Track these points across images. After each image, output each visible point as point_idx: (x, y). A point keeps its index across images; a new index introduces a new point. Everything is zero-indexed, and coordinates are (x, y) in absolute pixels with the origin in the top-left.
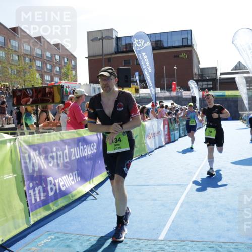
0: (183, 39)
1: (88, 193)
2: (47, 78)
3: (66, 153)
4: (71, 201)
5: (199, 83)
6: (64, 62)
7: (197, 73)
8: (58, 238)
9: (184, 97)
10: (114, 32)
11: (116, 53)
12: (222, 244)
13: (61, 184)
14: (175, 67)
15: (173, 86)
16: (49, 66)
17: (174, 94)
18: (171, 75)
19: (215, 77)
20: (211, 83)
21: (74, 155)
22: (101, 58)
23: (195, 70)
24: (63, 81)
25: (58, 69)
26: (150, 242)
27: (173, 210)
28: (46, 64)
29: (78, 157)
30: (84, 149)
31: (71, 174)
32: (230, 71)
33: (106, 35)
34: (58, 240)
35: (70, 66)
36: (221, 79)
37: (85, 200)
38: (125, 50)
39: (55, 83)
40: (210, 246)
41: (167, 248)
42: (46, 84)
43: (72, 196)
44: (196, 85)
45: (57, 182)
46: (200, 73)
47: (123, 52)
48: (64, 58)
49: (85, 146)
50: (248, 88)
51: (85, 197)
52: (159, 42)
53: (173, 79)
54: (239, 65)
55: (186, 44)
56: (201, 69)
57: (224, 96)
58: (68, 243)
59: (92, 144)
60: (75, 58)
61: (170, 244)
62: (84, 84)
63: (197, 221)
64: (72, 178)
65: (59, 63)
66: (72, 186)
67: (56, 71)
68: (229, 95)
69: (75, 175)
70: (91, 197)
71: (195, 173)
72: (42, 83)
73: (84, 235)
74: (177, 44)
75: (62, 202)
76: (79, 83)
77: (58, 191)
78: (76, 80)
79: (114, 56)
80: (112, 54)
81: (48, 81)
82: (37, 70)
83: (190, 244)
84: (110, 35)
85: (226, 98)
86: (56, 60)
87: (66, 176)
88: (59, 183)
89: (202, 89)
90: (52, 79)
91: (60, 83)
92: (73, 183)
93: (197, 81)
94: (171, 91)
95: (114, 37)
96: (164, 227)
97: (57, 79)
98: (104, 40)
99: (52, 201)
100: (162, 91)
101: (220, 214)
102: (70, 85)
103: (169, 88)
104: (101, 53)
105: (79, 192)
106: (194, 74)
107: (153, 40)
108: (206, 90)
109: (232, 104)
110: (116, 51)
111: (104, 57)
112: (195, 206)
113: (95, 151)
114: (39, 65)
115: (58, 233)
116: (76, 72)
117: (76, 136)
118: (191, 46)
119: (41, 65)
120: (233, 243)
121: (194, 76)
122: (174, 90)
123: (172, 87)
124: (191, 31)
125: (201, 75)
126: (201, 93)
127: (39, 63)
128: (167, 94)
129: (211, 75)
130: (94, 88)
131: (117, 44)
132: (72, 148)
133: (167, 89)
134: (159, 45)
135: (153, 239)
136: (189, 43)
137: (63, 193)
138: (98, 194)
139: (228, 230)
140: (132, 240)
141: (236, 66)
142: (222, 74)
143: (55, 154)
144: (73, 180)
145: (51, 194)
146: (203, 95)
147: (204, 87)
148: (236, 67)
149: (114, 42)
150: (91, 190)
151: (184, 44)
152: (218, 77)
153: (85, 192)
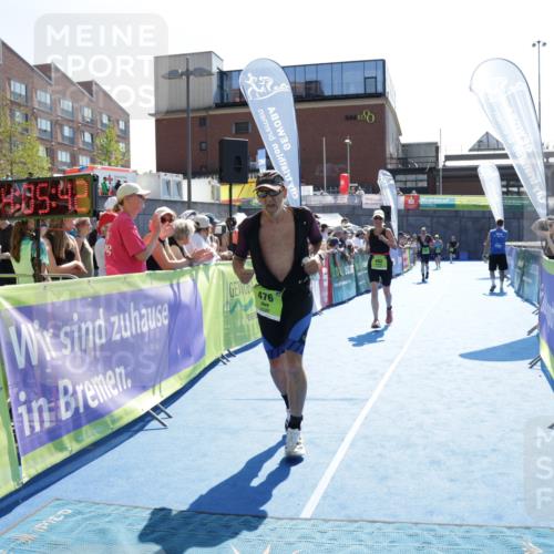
0: (365, 78)
1: (148, 414)
2: (63, 157)
3: (100, 326)
4: (110, 431)
5: (399, 177)
6: (102, 124)
7: (395, 156)
8: (80, 513)
9: (364, 206)
10: (214, 59)
11: (219, 106)
12: (436, 527)
13: (89, 394)
14: (347, 141)
15: (342, 183)
16: (67, 131)
17: (343, 199)
18: (337, 157)
19: (433, 165)
20: (425, 177)
21: (119, 331)
22: (185, 115)
23: (391, 149)
24: (99, 166)
25: (88, 137)
26: (280, 522)
27: (334, 453)
28: (61, 126)
29: (127, 334)
30: (141, 317)
31: (110, 373)
32: (466, 152)
33: (196, 66)
34: (80, 517)
35: (116, 132)
36: (446, 169)
37: (141, 429)
38: (238, 100)
39: (79, 170)
40: (411, 532)
41: (318, 536)
42: (59, 171)
43: (114, 422)
44: (392, 182)
45: (79, 389)
46: (400, 156)
47: (234, 105)
48: (101, 114)
49: (144, 311)
50: (505, 190)
51: (141, 424)
52: (313, 86)
53: (341, 166)
54: (485, 141)
55: (373, 91)
56: (404, 146)
57: (453, 206)
58: (102, 523)
59: (159, 307)
60: (126, 116)
61: (325, 526)
62: (145, 174)
63: (385, 478)
64: (113, 381)
65: (91, 125)
66: (112, 400)
67: (84, 142)
68: (463, 206)
69: (120, 374)
70: (154, 424)
71: (382, 375)
72: (50, 169)
73: (136, 507)
74: (352, 91)
75: (90, 435)
76: (135, 172)
77: (82, 410)
78: (127, 165)
79: (211, 113)
80: (210, 108)
81: (65, 164)
82: (39, 139)
83: (369, 528)
84: (205, 67)
85: (456, 212)
86: (83, 117)
87: (101, 376)
88: (83, 391)
89: (405, 191)
90: (74, 161)
91: (92, 169)
92: (115, 392)
93: (394, 173)
94: (338, 192)
95: (215, 70)
96: (312, 492)
97: (84, 161)
98: (191, 77)
99: (68, 432)
100: (318, 193)
101: (435, 462)
102: (113, 174)
103: (333, 187)
104: (183, 105)
105: (127, 413)
106: (388, 156)
107: (301, 79)
108: (414, 193)
109: (470, 224)
110: (219, 101)
111: (191, 115)
112: (382, 446)
113: (166, 322)
114: (44, 128)
115: (80, 502)
116: (128, 145)
117: (125, 288)
118: (382, 95)
119: (49, 129)
120: (461, 526)
121: (388, 161)
122: (344, 191)
123: (338, 185)
124: (384, 61)
125: (404, 160)
126: (402, 199)
127: (45, 125)
128: (329, 199)
129: (425, 160)
130: (168, 183)
131: (221, 87)
132: (114, 315)
133: (328, 188)
134: (312, 92)
135: (288, 515)
136: (380, 89)
137: (93, 415)
138: (170, 417)
139: (451, 498)
140: (243, 519)
141: (480, 142)
142: (448, 158)
143: (75, 328)
144: (115, 386)
145: (65, 415)
146: (406, 203)
147: (409, 185)
148: (480, 145)
149: (215, 81)
150: (156, 409)
151: (369, 91)
152: (441, 166)
153: (142, 413)
